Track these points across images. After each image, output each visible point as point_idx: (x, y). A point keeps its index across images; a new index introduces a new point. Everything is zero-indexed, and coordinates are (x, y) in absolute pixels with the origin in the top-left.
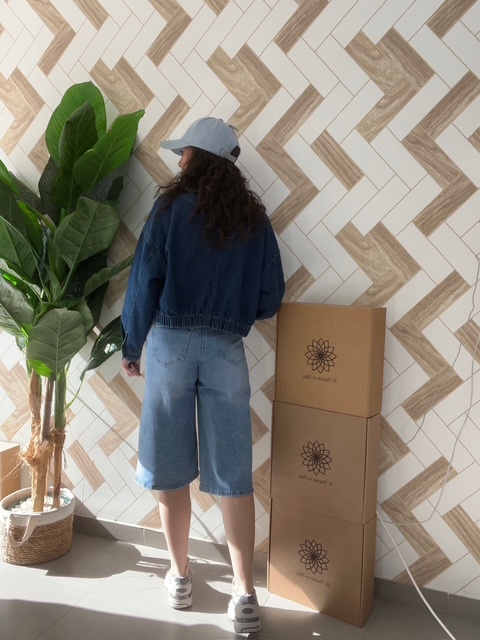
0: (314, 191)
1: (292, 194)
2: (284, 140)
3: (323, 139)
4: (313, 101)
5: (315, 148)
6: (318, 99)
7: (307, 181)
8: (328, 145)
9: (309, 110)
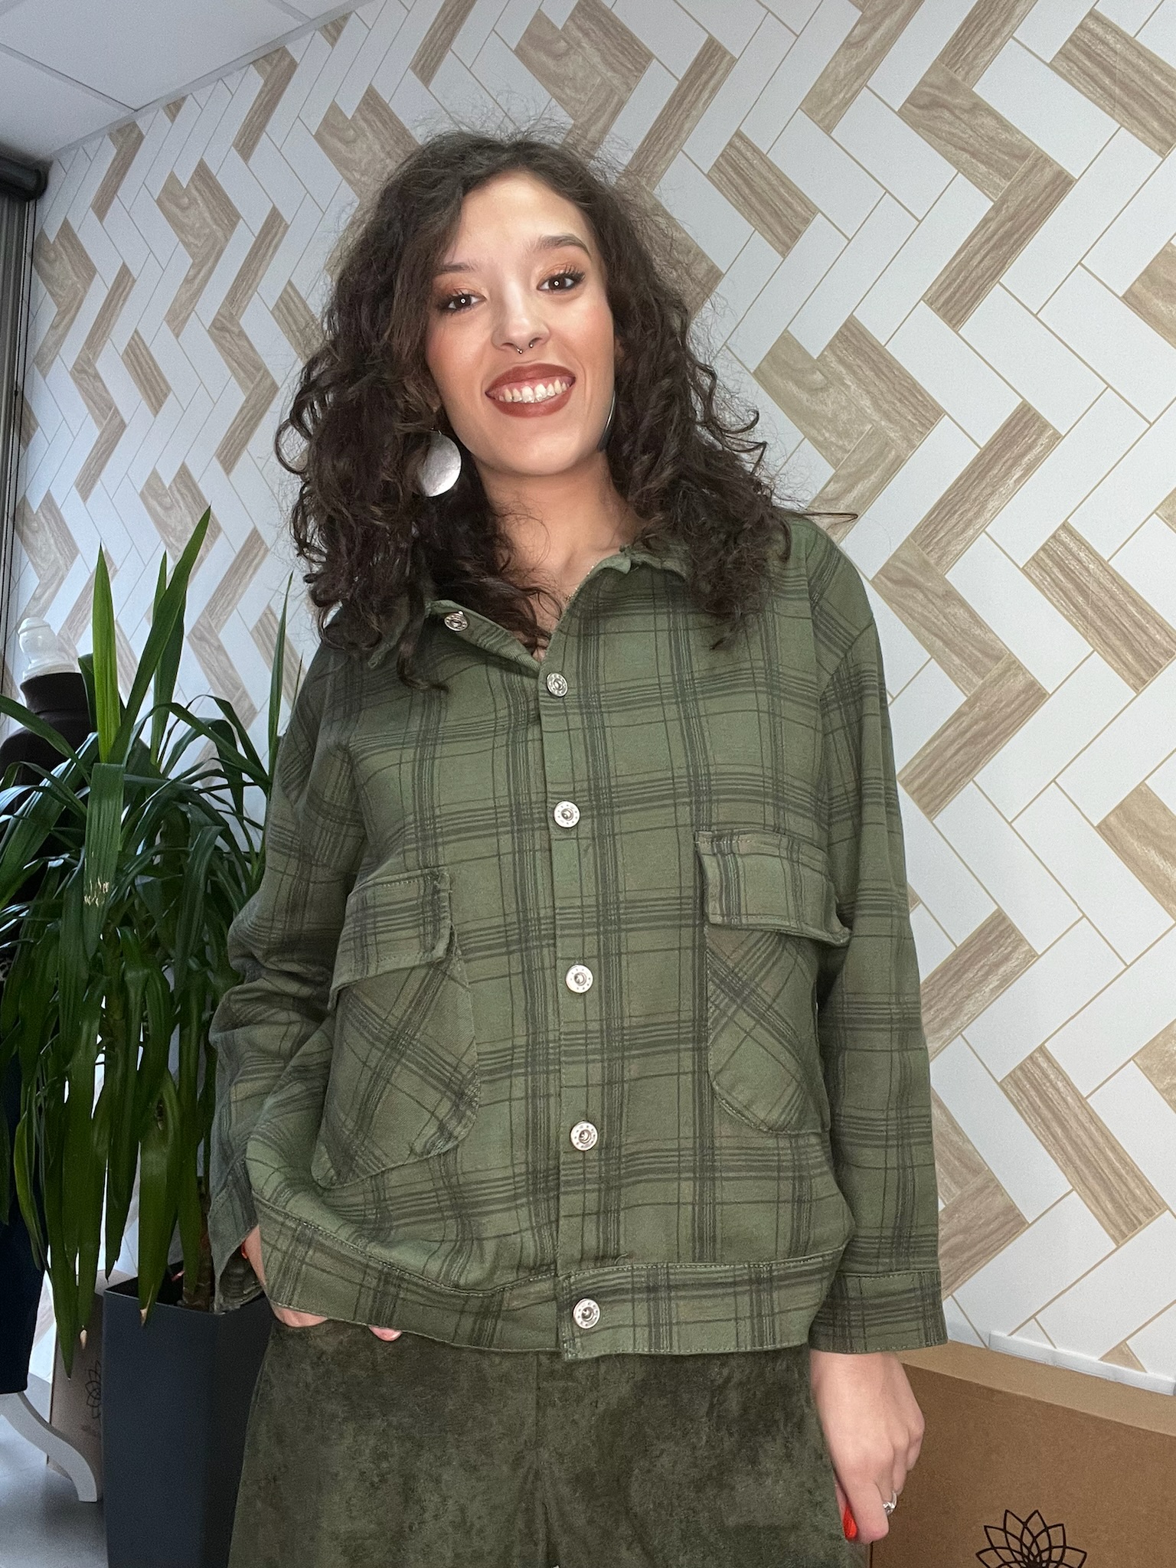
0: (1034, 696)
1: (970, 703)
2: (948, 557)
3: (1060, 550)
4: (1030, 448)
5: (1036, 573)
6: (1044, 440)
7: (1014, 666)
8: (1073, 565)
9: (1017, 473)
